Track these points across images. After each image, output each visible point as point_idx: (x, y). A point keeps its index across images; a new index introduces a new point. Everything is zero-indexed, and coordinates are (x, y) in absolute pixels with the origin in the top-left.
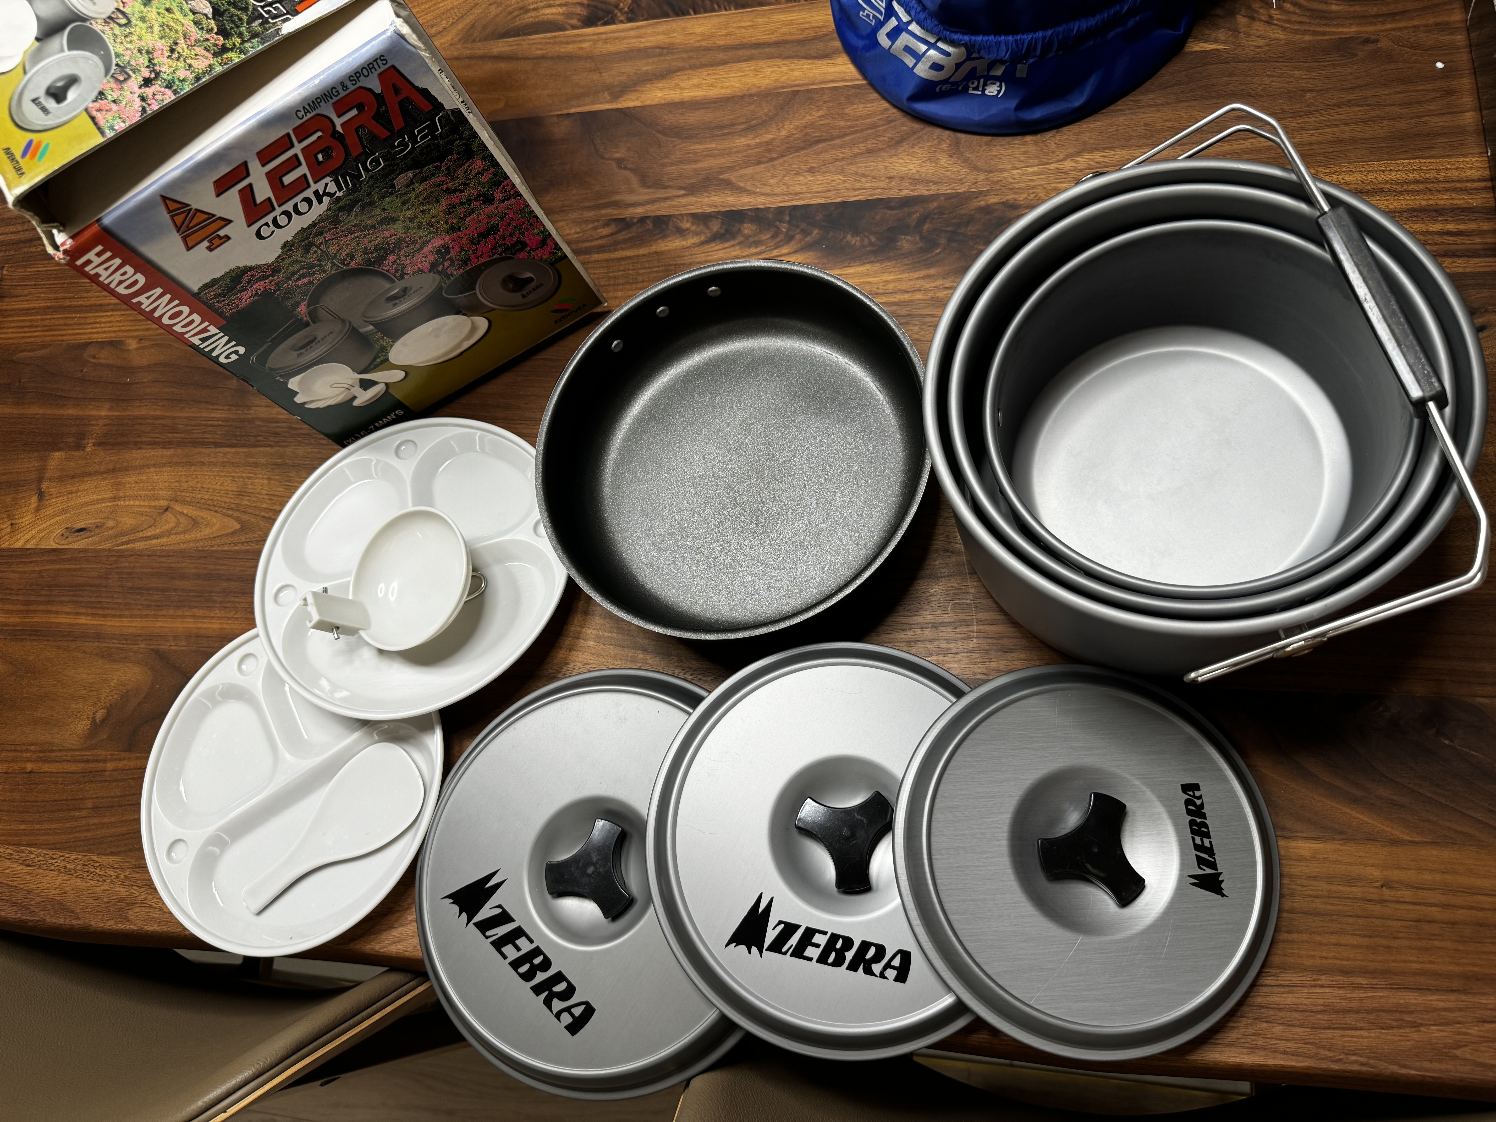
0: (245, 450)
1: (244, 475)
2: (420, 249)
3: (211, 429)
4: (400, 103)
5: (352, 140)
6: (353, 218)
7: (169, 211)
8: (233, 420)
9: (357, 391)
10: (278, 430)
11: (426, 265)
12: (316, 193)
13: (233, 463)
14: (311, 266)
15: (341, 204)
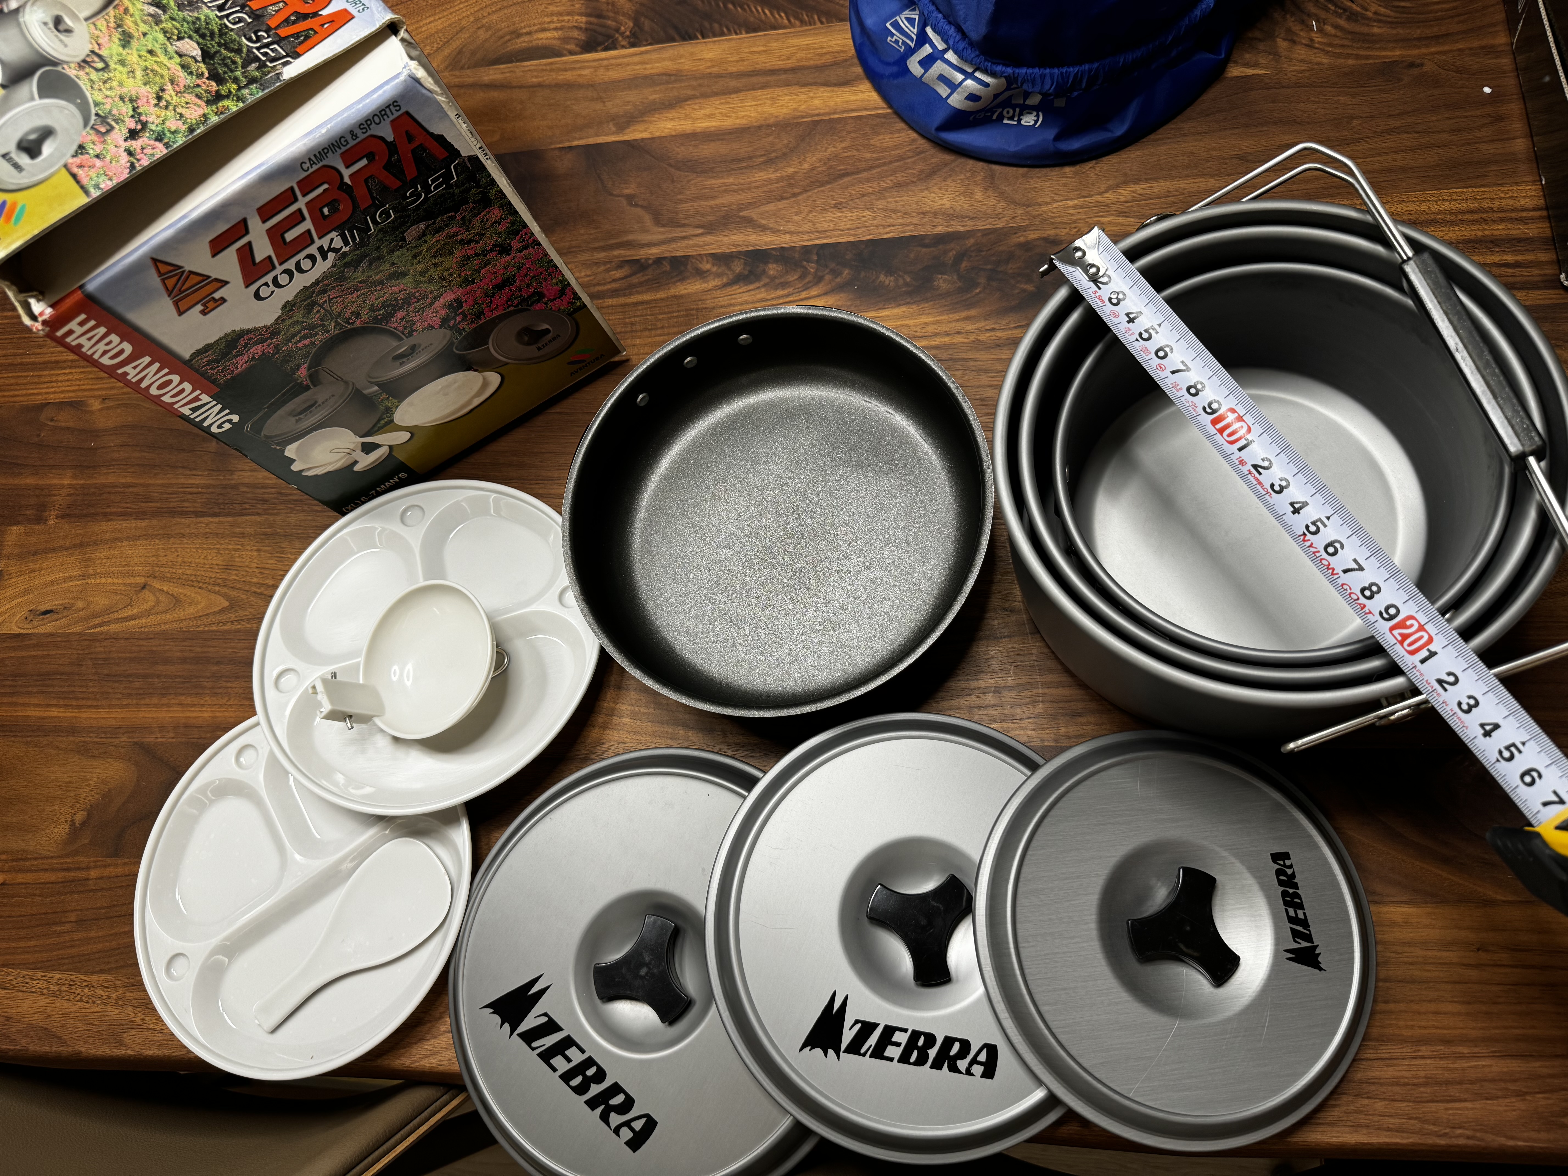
0: (229, 519)
1: (230, 547)
2: (431, 304)
3: (190, 497)
4: (413, 151)
5: (361, 192)
6: (359, 275)
7: (160, 274)
8: (214, 486)
9: (359, 455)
10: (266, 496)
11: (437, 321)
12: (321, 249)
13: (217, 534)
14: (313, 327)
15: (347, 260)
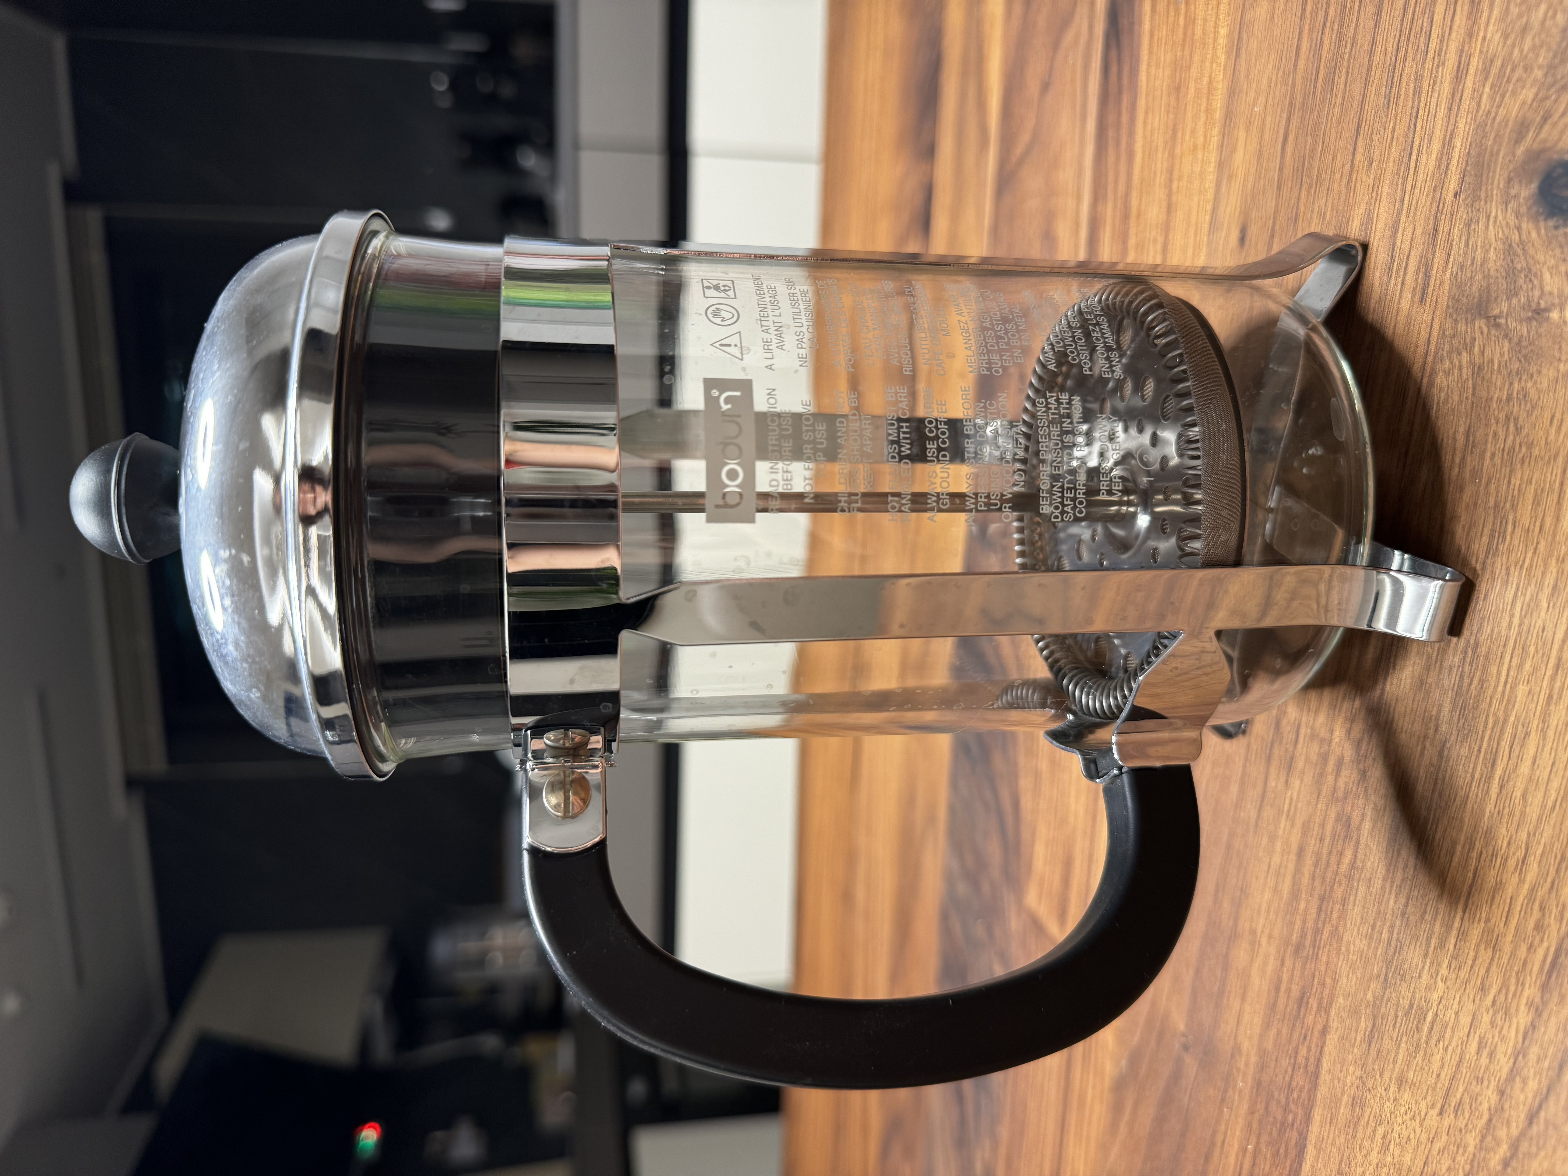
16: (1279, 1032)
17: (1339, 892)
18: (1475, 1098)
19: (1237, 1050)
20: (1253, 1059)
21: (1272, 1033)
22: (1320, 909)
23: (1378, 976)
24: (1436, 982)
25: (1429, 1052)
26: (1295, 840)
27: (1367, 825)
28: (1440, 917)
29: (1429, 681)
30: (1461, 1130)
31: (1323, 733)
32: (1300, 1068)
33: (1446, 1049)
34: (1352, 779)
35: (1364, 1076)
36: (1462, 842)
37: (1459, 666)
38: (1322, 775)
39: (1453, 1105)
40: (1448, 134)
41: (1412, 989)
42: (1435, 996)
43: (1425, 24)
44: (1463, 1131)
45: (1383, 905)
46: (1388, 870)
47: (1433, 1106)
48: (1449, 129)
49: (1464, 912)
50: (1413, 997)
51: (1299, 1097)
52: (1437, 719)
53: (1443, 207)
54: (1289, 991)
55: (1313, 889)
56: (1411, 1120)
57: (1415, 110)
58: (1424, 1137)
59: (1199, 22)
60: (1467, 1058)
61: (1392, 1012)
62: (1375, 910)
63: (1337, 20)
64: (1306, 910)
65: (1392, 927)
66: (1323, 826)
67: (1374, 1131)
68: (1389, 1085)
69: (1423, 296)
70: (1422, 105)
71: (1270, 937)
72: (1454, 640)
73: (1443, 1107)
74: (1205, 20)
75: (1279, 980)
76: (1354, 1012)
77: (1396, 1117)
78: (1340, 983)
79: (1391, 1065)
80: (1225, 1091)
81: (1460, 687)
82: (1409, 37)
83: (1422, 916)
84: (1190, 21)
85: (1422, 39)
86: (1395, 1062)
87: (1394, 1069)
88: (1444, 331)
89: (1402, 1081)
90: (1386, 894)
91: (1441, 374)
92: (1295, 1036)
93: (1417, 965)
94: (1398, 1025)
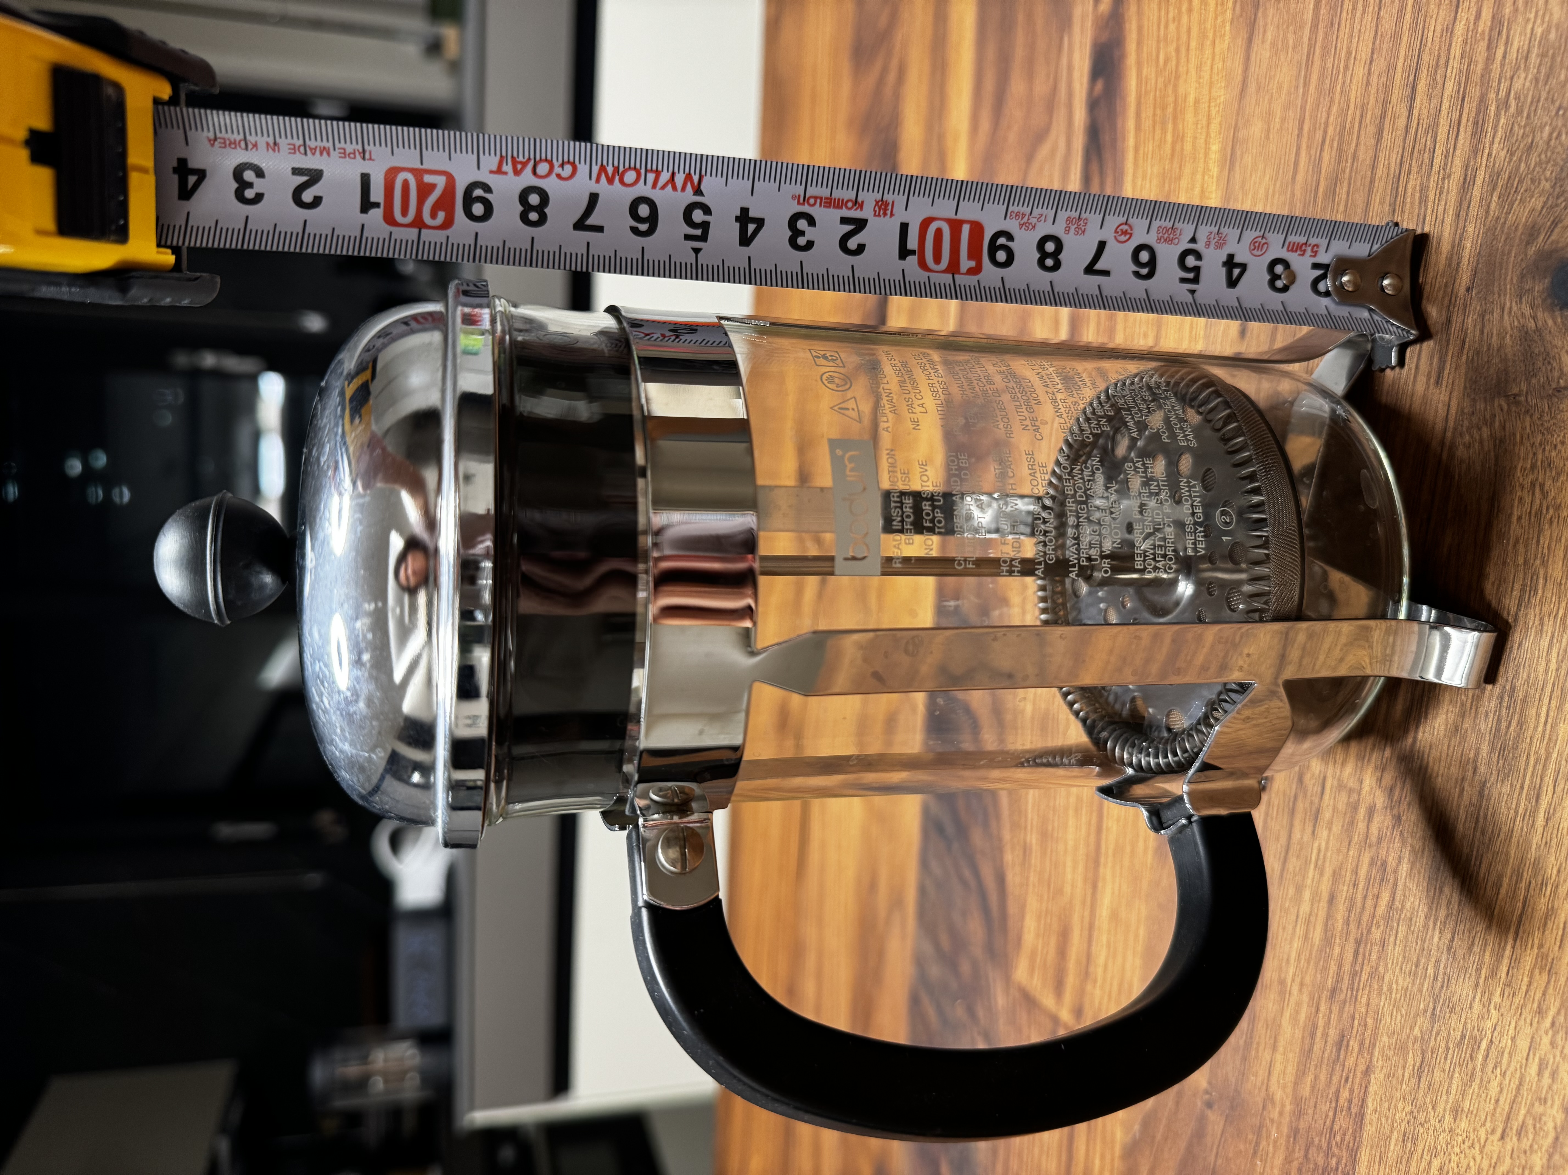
16: (1316, 1077)
17: (1376, 934)
18: (1538, 1119)
19: (1269, 1099)
20: (1288, 1108)
21: (1309, 1079)
22: (1356, 953)
23: (1425, 1011)
24: (1489, 1011)
25: (1485, 1079)
26: (1325, 887)
27: (1405, 867)
28: (1489, 948)
29: (1465, 726)
30: (1525, 1152)
31: (1352, 783)
32: (1342, 1111)
33: (1504, 1075)
34: (1386, 824)
35: (1415, 1111)
36: (1509, 873)
37: (1496, 711)
38: (1352, 823)
39: (1515, 1128)
40: (1458, 236)
41: (1463, 1020)
42: (1489, 1024)
43: (1428, 143)
44: (1528, 1152)
45: (1427, 942)
46: (1430, 908)
47: (1493, 1131)
48: (1458, 232)
49: (1515, 941)
50: (1465, 1027)
51: (1343, 1140)
52: (1475, 761)
53: (1456, 301)
54: (1325, 1035)
55: (1348, 933)
56: (1469, 1148)
57: (1422, 217)
58: (1485, 1164)
59: (1189, 139)
60: (1528, 1080)
61: (1443, 1045)
62: (1418, 948)
63: (1337, 138)
64: (1342, 954)
65: (1438, 962)
66: (1356, 872)
67: (1430, 1163)
68: (1444, 1116)
69: (1438, 378)
70: (1429, 212)
71: (1302, 985)
72: (1489, 687)
73: (1504, 1131)
74: (1195, 138)
75: (1315, 1026)
76: (1402, 1049)
77: (1453, 1147)
78: (1383, 1022)
79: (1444, 1097)
80: (1257, 1144)
81: (1498, 730)
82: (1412, 153)
83: (1470, 948)
84: (1179, 138)
85: (1426, 155)
86: (1448, 1093)
87: (1447, 1102)
88: (1463, 409)
89: (1457, 1111)
90: (1430, 932)
91: (1461, 447)
92: (1335, 1079)
93: (1467, 996)
94: (1449, 1057)
